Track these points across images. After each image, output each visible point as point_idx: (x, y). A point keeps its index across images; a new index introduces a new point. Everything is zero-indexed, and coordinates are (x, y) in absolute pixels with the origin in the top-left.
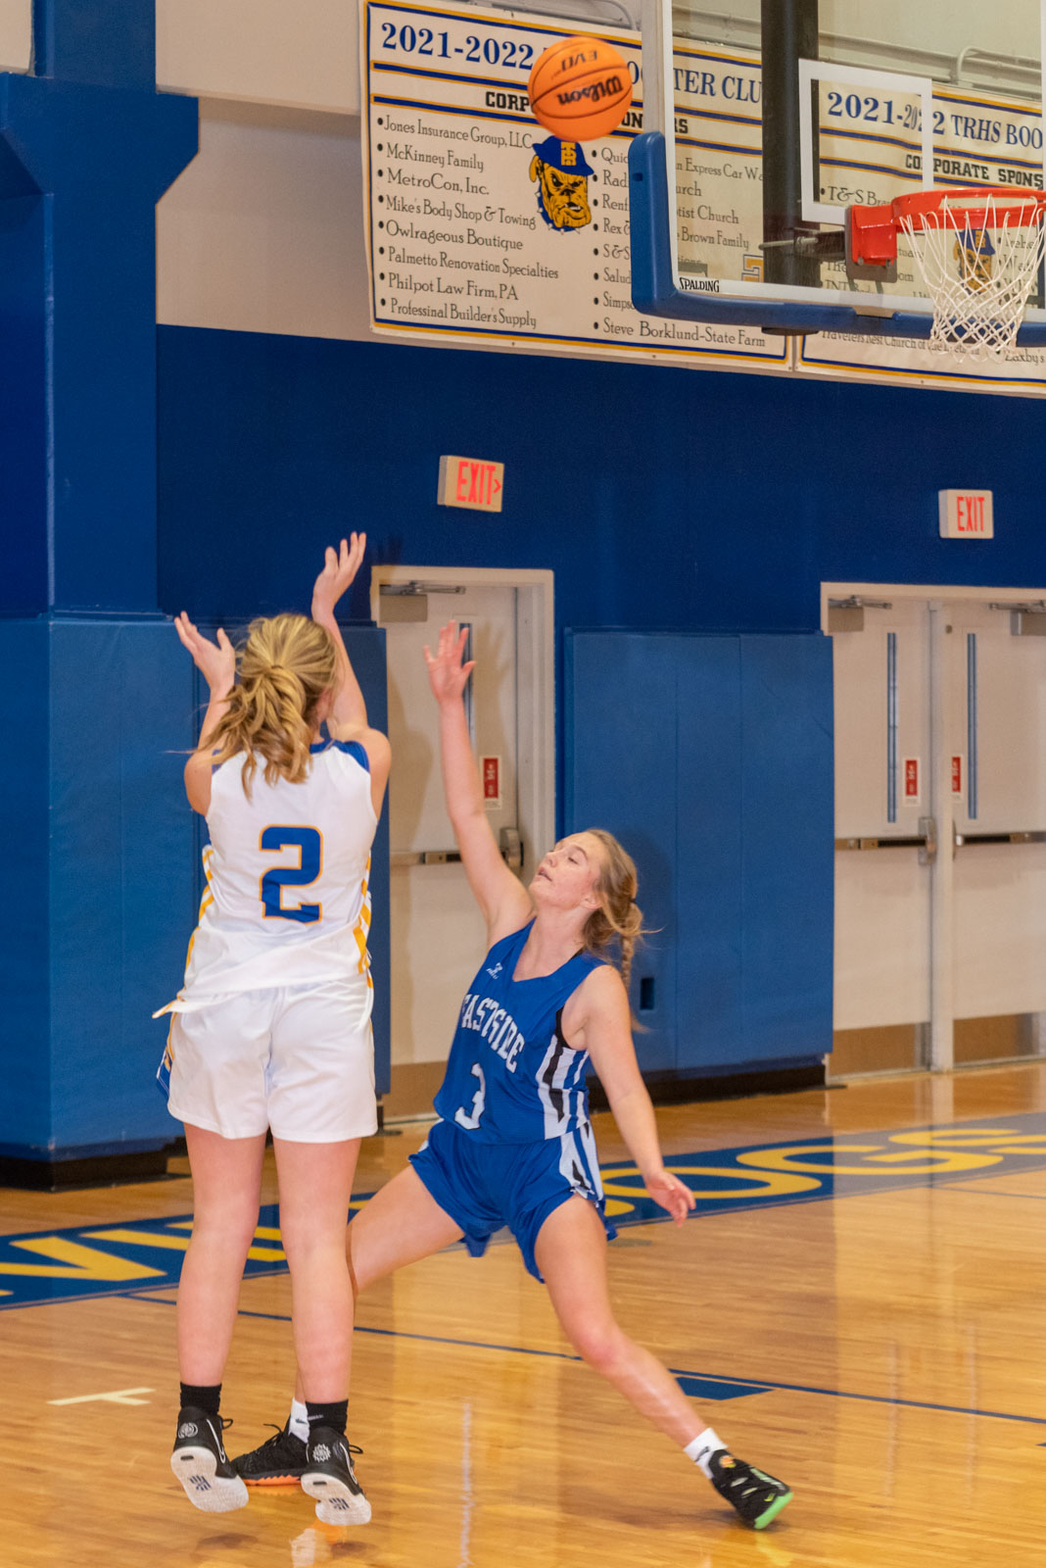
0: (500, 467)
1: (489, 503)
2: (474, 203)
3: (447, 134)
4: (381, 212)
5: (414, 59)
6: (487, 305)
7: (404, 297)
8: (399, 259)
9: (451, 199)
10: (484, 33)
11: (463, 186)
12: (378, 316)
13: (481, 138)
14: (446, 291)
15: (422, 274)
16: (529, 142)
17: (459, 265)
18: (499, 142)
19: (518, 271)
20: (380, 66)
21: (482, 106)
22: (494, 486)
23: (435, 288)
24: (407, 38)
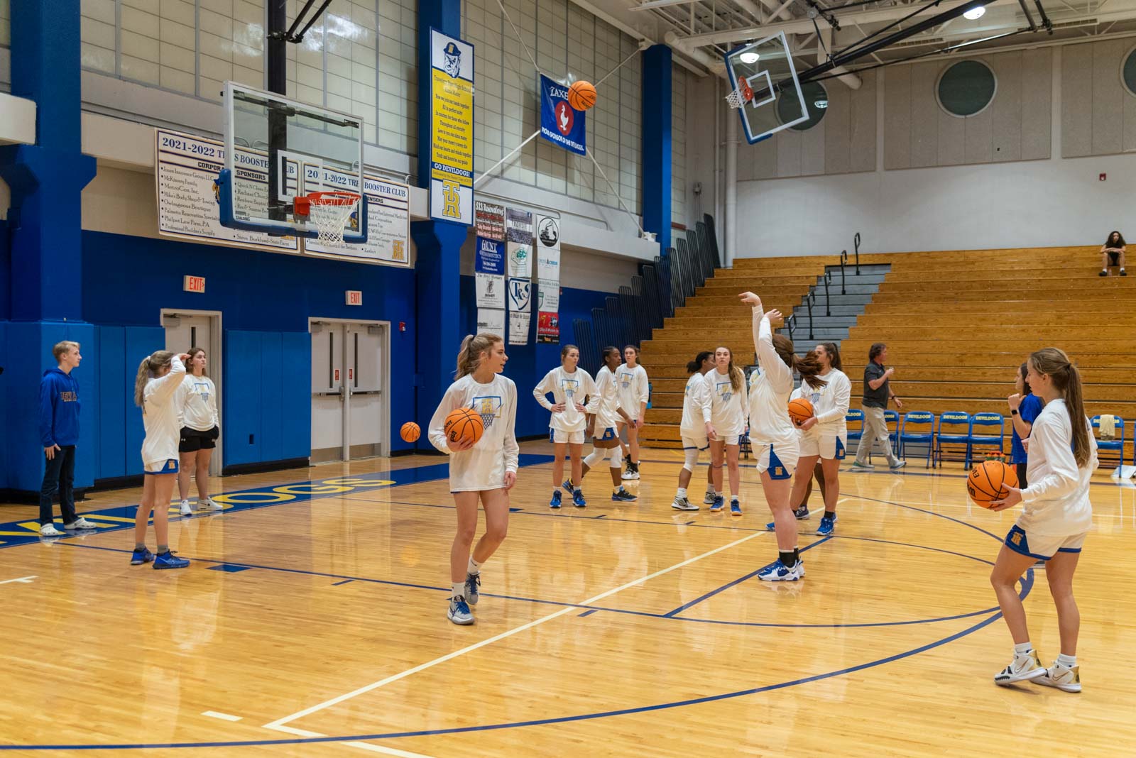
0: (204, 279)
1: (200, 290)
2: (194, 196)
3: (185, 174)
4: (162, 197)
5: (174, 150)
6: (198, 228)
7: (170, 224)
8: (168, 212)
9: (186, 194)
10: (198, 144)
11: (191, 190)
12: (162, 230)
13: (196, 176)
14: (185, 223)
15: (176, 217)
16: (213, 179)
17: (188, 215)
18: (203, 178)
19: (209, 218)
20: (162, 151)
21: (197, 167)
22: (202, 285)
23: (180, 221)
24: (172, 143)
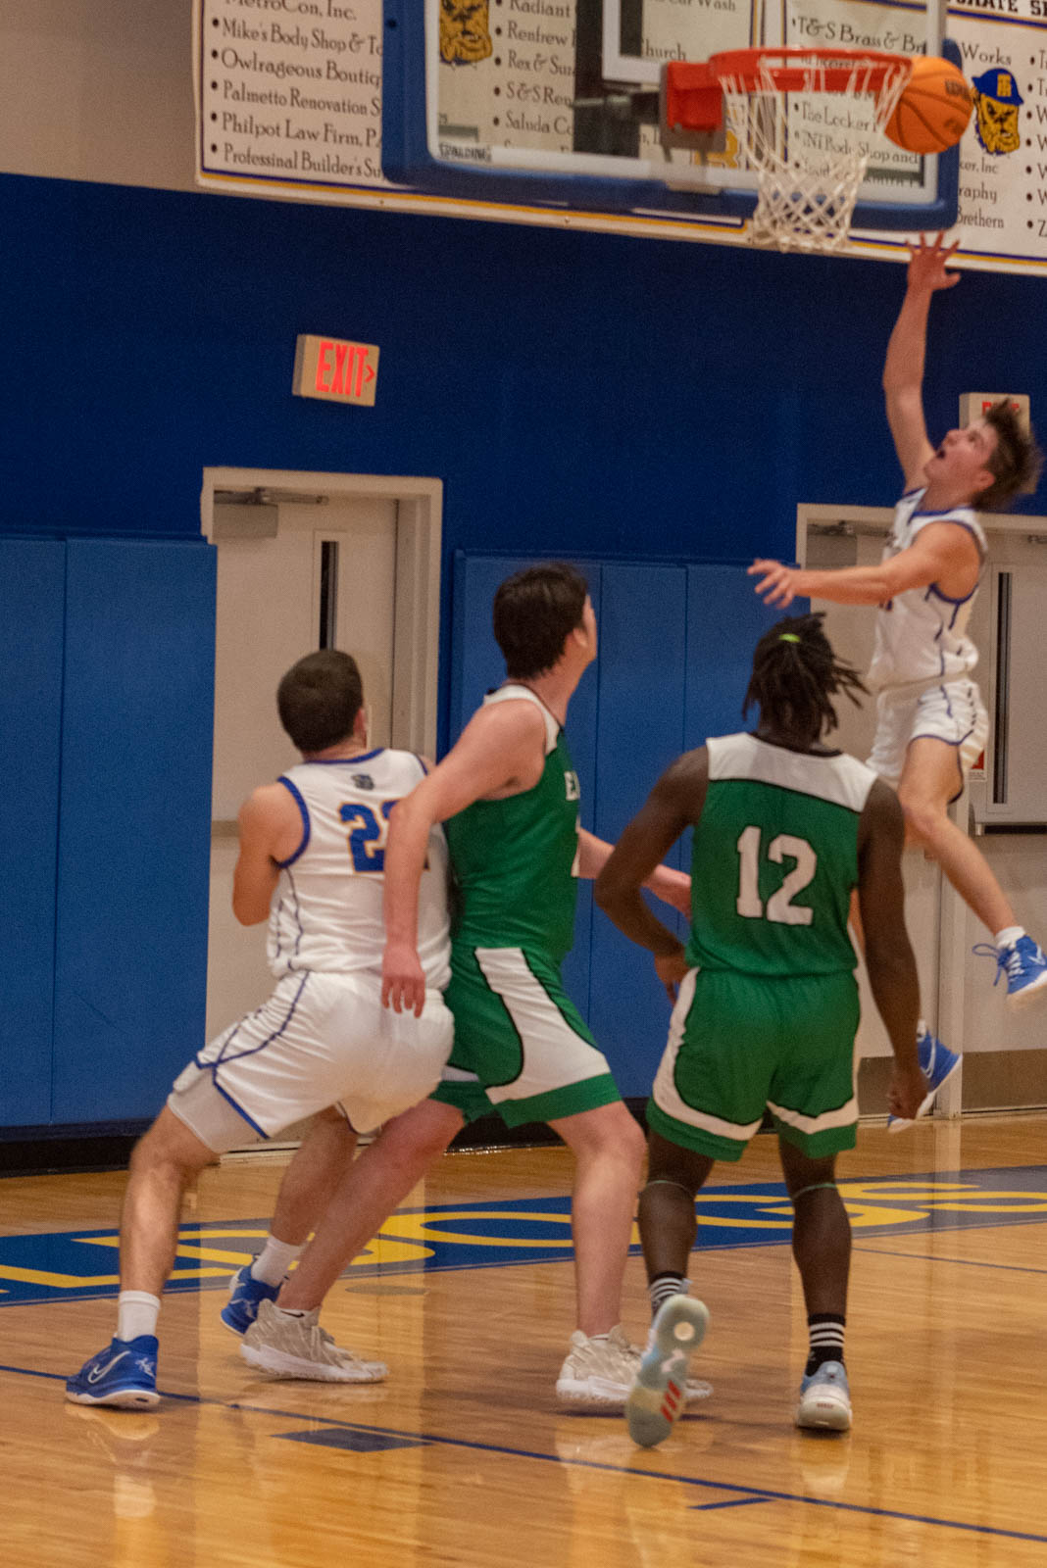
0: (373, 352)
1: (358, 394)
2: (336, 29)
4: (215, 38)
6: (347, 154)
7: (241, 142)
8: (236, 96)
9: (307, 24)
11: (324, 9)
12: (207, 165)
14: (298, 136)
15: (266, 114)
17: (314, 104)
22: (366, 373)
23: (283, 131)
